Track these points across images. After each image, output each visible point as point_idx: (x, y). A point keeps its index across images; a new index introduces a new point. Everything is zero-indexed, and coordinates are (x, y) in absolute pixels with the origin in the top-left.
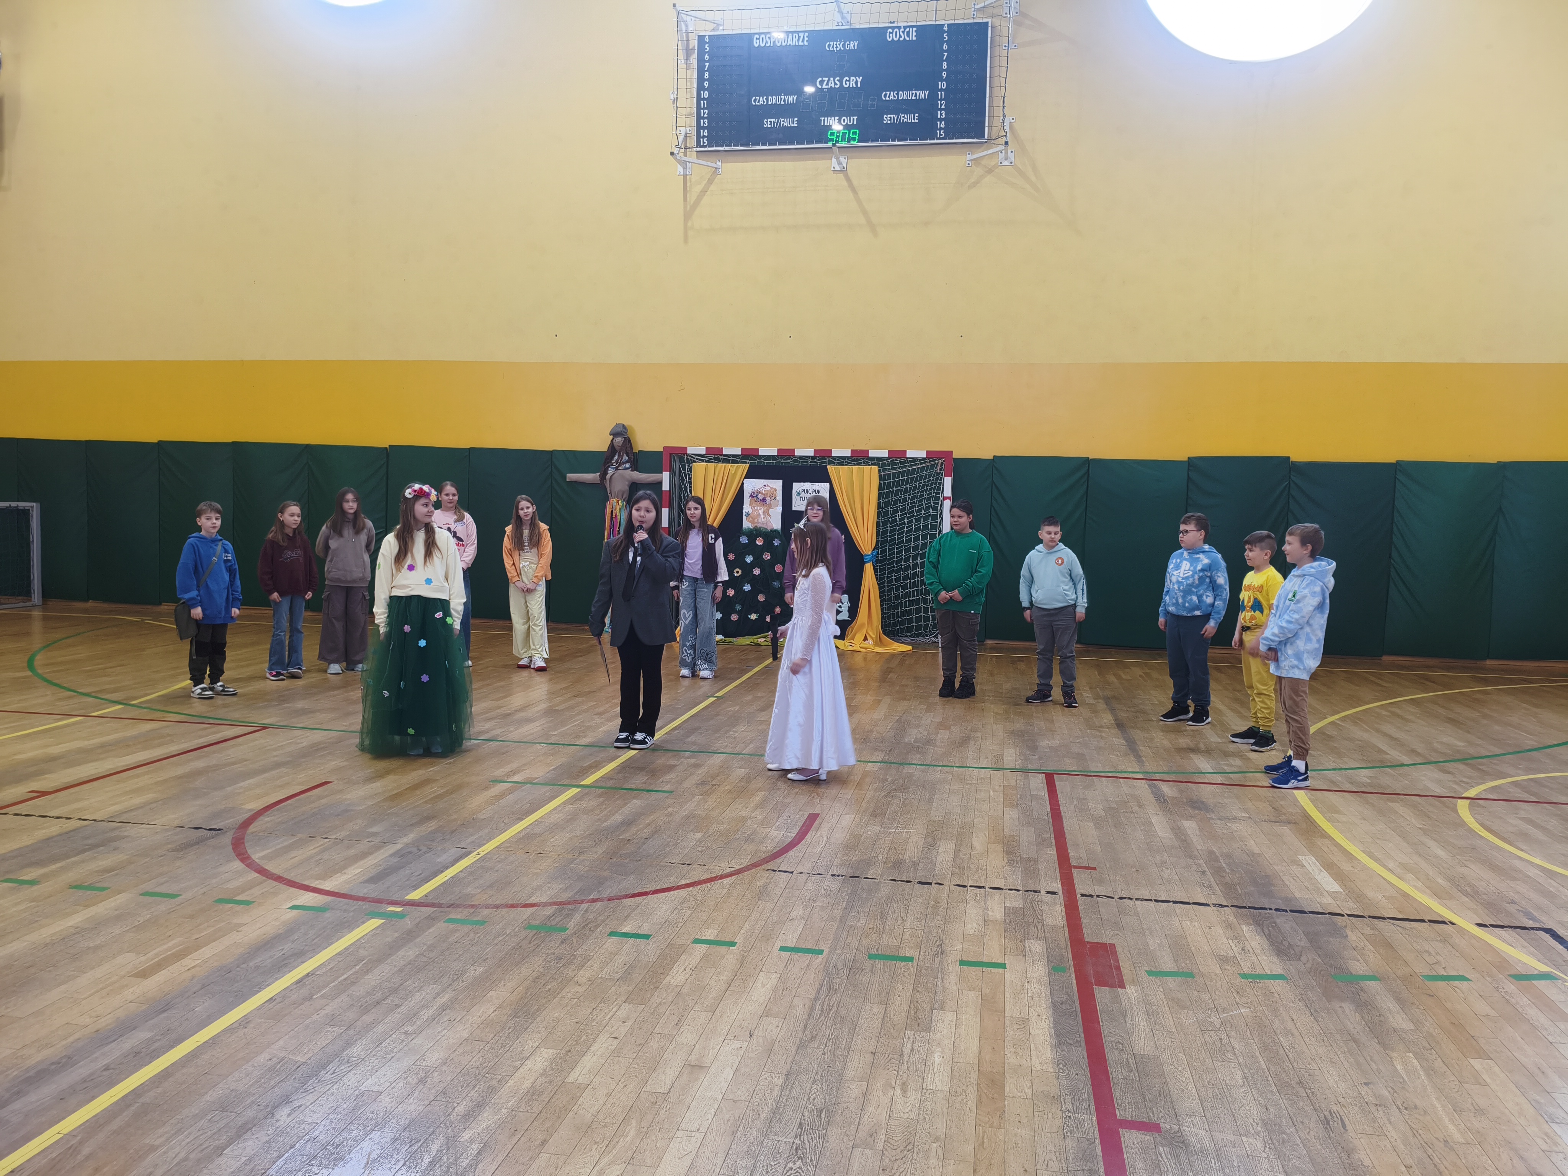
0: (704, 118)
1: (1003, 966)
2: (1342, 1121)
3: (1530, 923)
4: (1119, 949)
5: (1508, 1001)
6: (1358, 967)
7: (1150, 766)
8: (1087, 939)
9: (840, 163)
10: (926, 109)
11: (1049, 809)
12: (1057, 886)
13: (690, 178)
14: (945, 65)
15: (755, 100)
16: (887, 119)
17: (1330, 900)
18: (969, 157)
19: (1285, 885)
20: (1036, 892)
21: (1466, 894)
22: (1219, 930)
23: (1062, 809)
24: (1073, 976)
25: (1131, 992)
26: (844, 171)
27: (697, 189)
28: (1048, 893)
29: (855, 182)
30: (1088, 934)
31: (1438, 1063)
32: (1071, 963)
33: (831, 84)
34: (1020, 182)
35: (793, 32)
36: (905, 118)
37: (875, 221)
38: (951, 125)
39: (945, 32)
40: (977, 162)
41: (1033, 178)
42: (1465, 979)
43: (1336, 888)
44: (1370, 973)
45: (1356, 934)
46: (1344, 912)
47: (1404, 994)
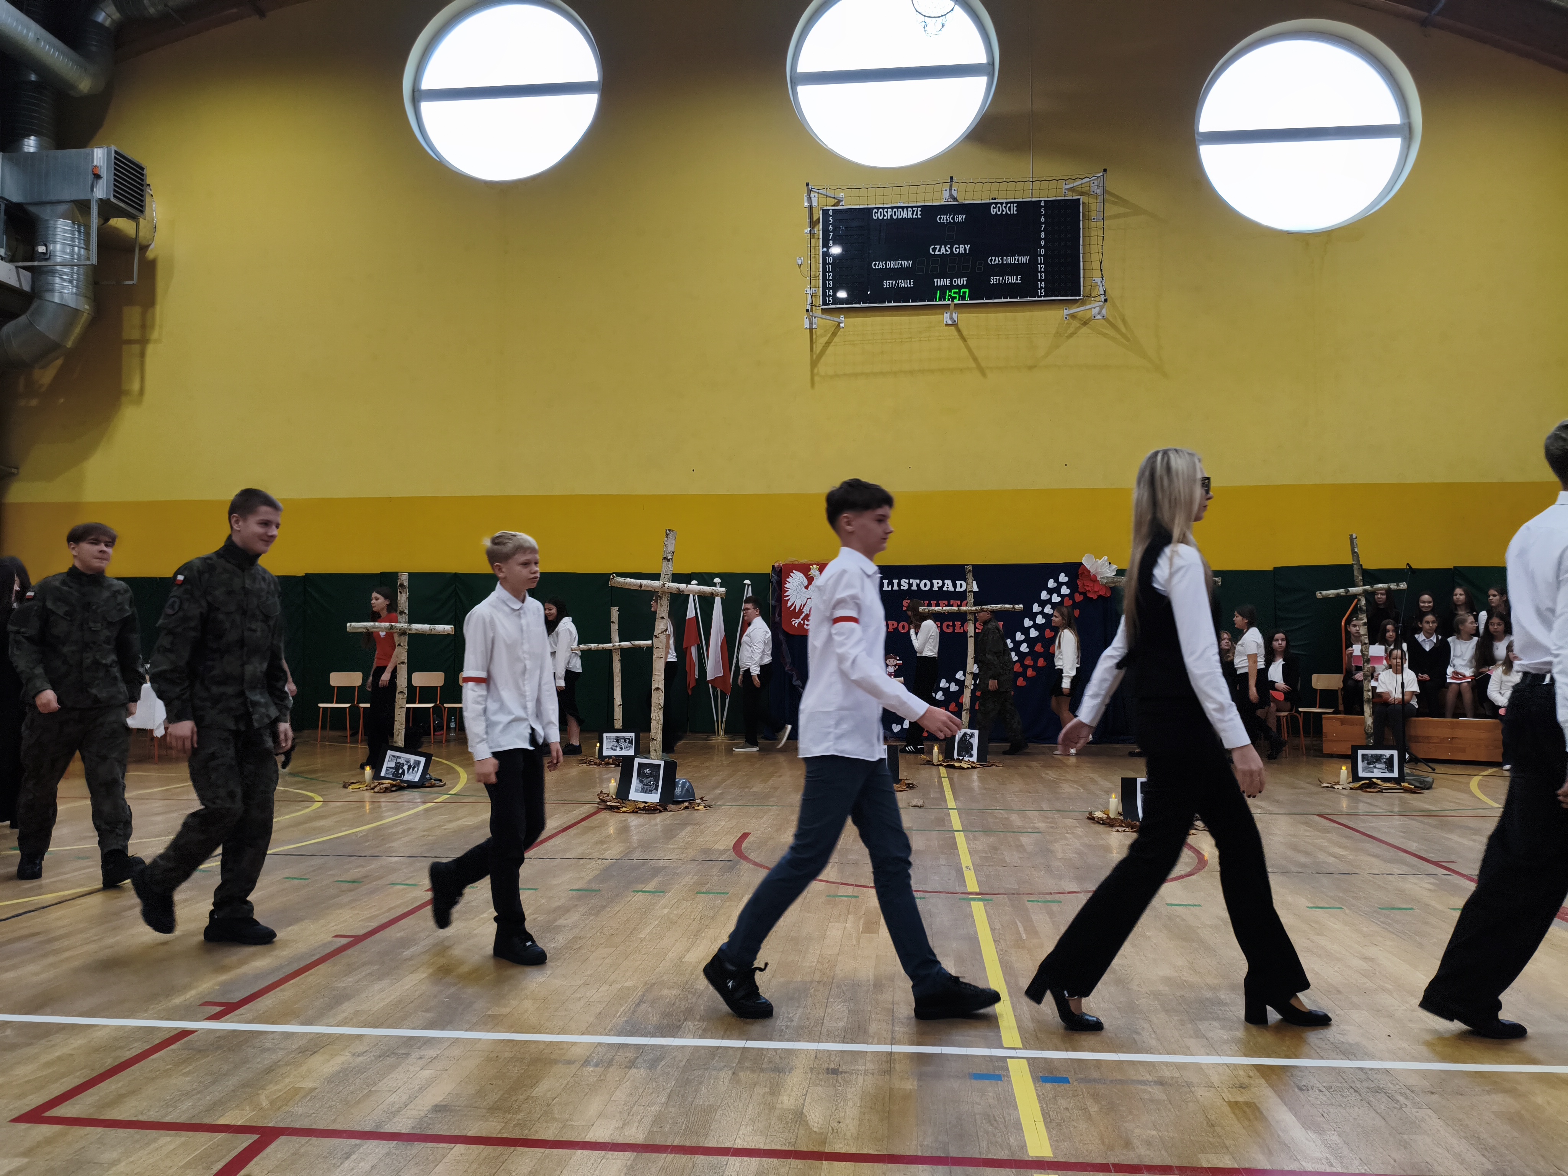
0: (829, 280)
9: (951, 318)
10: (1028, 272)
13: (816, 332)
14: (1043, 235)
15: (875, 265)
16: (994, 280)
18: (1066, 312)
20: (1434, 875)
26: (954, 324)
27: (823, 340)
28: (1444, 875)
29: (965, 333)
33: (943, 251)
34: (1111, 332)
35: (907, 207)
36: (1011, 280)
37: (983, 364)
38: (1050, 285)
39: (1042, 207)
40: (1073, 316)
41: (1123, 330)
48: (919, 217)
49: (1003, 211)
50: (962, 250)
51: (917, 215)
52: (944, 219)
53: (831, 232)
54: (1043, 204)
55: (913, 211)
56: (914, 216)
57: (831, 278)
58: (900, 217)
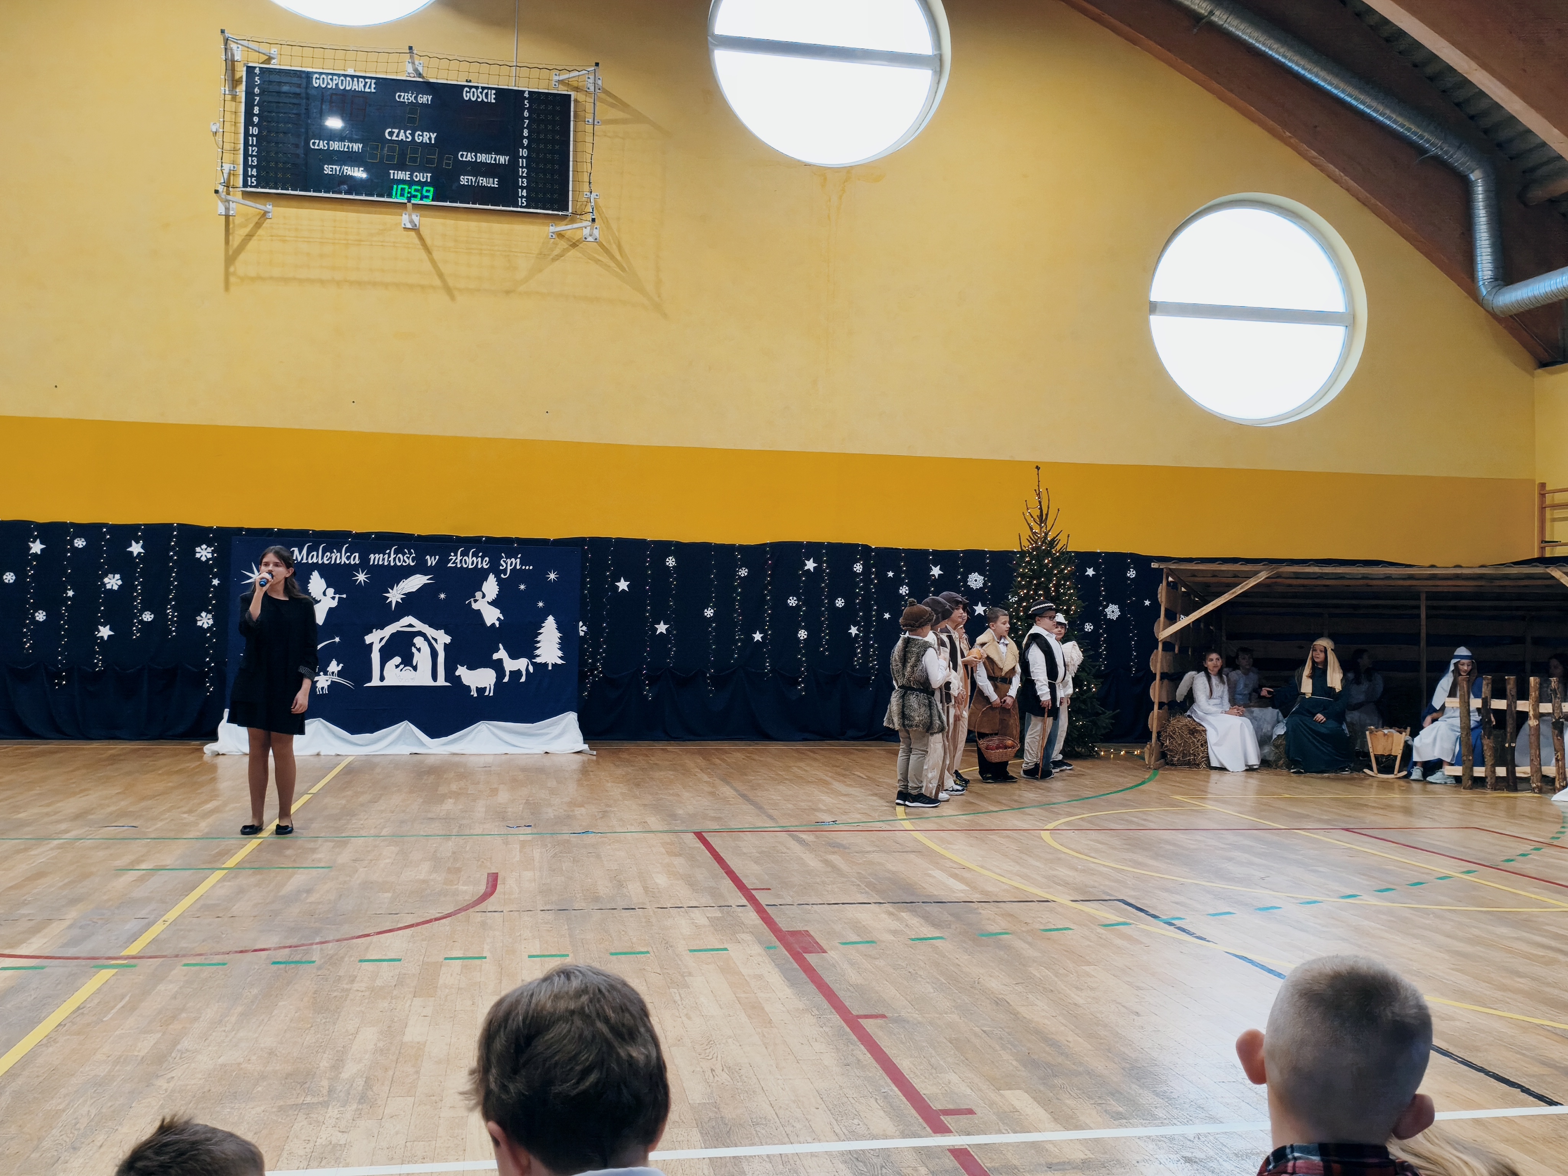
0: (252, 156)
1: (726, 949)
2: (1007, 1001)
3: (1108, 898)
4: (812, 933)
5: (1100, 938)
6: (994, 929)
7: (784, 822)
8: (784, 930)
9: (412, 221)
10: (507, 174)
11: (710, 856)
12: (744, 901)
13: (233, 220)
14: (526, 133)
15: (314, 144)
16: (464, 180)
17: (962, 895)
18: (552, 229)
19: (925, 888)
20: (728, 906)
21: (1060, 885)
22: (884, 916)
23: (721, 855)
24: (784, 950)
25: (833, 955)
26: (415, 229)
27: (243, 232)
28: (738, 906)
29: (429, 241)
30: (784, 927)
32: (778, 943)
33: (402, 136)
34: (605, 259)
35: (358, 77)
36: (484, 181)
37: (451, 282)
38: (533, 195)
39: (525, 98)
40: (560, 235)
41: (619, 257)
42: (1071, 929)
43: (963, 887)
44: (1004, 931)
45: (987, 912)
46: (974, 900)
47: (1030, 939)
48: (373, 90)
49: (478, 97)
50: (426, 140)
51: (370, 87)
52: (407, 97)
53: (257, 95)
54: (526, 95)
55: (366, 83)
56: (367, 90)
57: (254, 153)
58: (348, 88)
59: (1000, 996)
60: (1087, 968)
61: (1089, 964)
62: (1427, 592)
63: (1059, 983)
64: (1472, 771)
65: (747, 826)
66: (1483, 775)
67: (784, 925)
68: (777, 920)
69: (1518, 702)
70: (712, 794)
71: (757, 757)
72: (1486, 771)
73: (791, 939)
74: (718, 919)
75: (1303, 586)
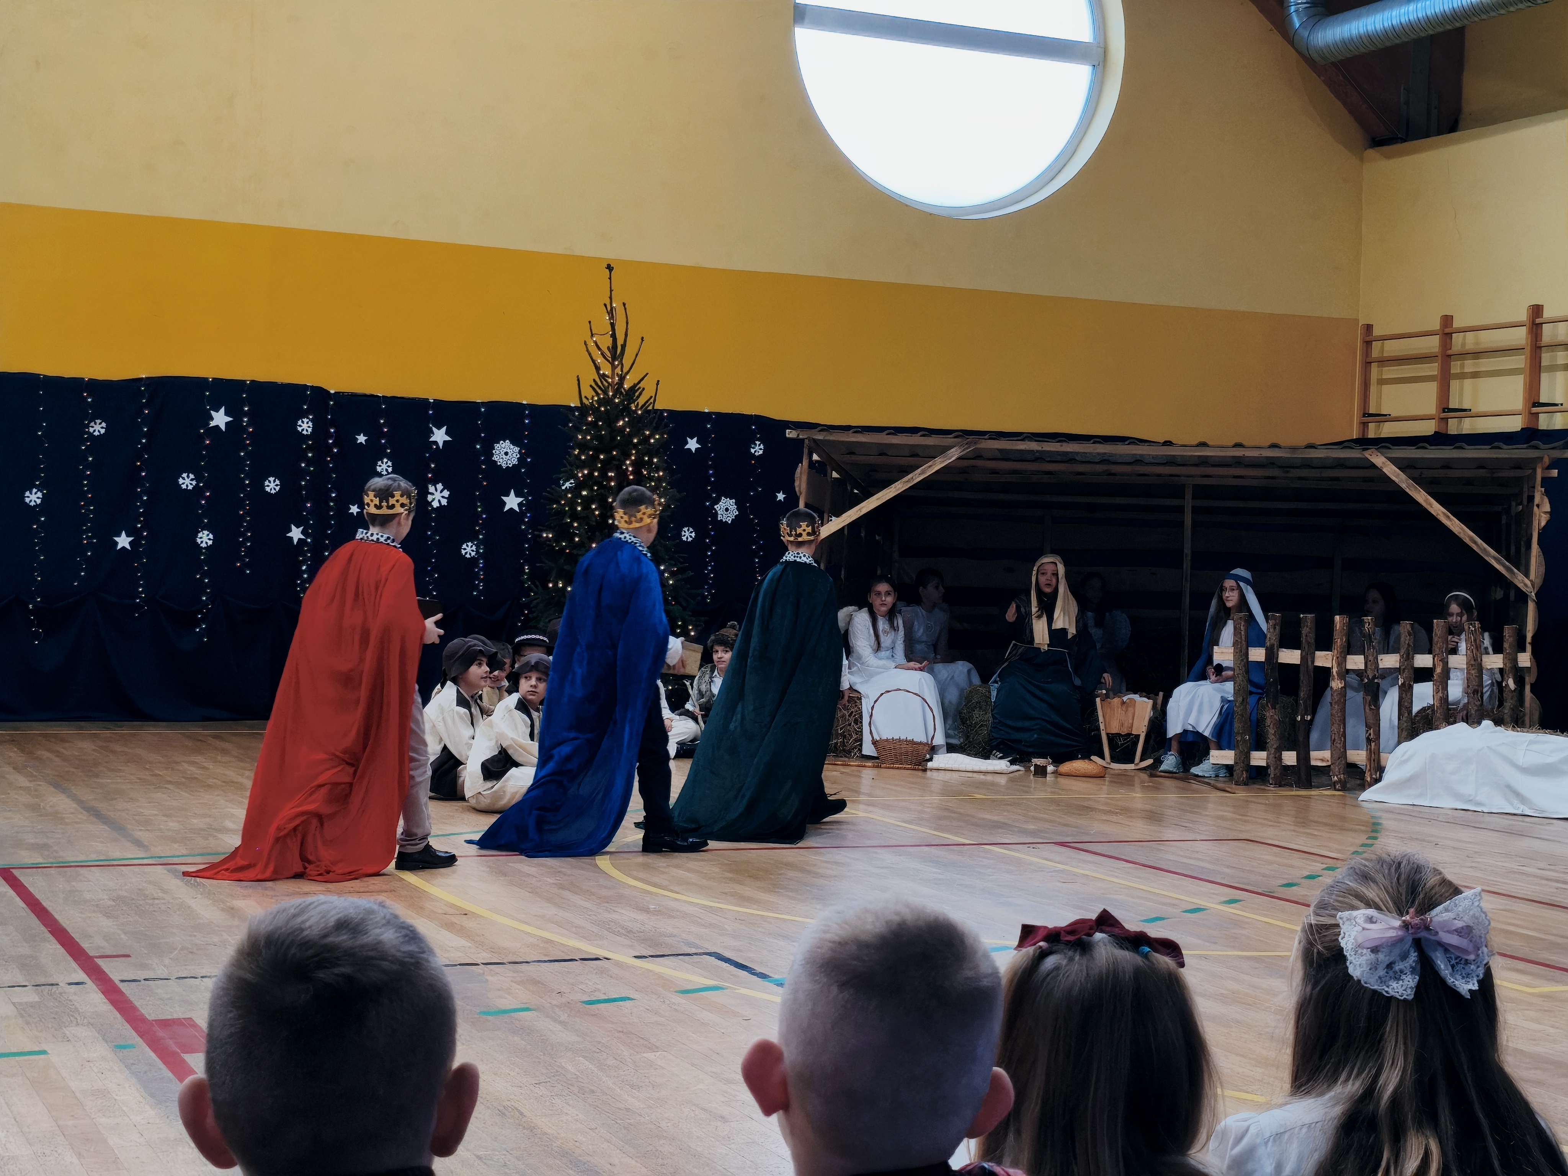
1: (44, 1052)
2: (519, 1111)
3: (694, 951)
5: (676, 1010)
6: (506, 1002)
7: (159, 850)
8: (149, 1018)
11: (24, 906)
12: (81, 976)
17: (460, 954)
20: (52, 985)
21: (619, 934)
23: (46, 904)
24: (148, 1049)
28: (70, 984)
30: (150, 1015)
31: (611, 1062)
32: (139, 1040)
42: (629, 999)
43: (463, 942)
44: (523, 1006)
45: (498, 978)
46: (479, 962)
47: (564, 1017)
59: (508, 1103)
60: (650, 1056)
61: (653, 1048)
62: (1194, 485)
63: (604, 1079)
64: (1248, 757)
65: (94, 856)
66: (1263, 763)
67: (150, 1010)
68: (138, 1004)
69: (1318, 653)
70: (34, 808)
71: (118, 748)
72: (1268, 758)
73: (161, 1033)
74: (32, 1006)
75: (1014, 472)
